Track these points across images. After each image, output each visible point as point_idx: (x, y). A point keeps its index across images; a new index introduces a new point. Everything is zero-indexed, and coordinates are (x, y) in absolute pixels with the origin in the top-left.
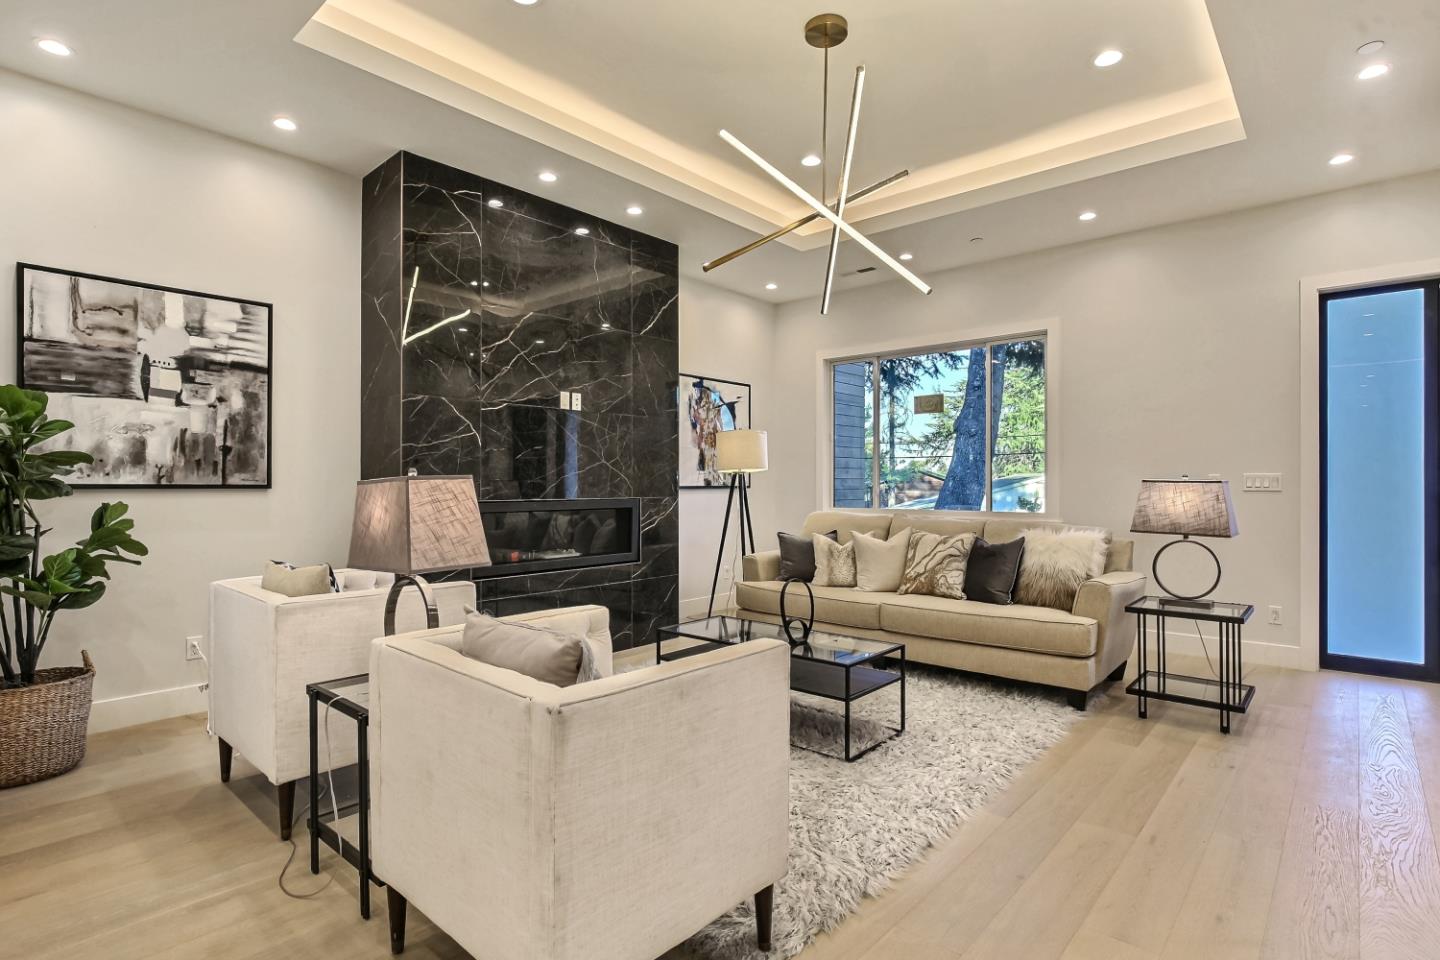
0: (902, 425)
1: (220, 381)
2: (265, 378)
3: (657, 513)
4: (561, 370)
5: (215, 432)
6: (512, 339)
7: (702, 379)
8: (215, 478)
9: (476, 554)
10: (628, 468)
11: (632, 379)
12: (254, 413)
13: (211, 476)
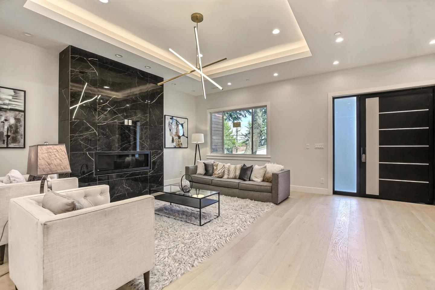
0: (240, 131)
1: (6, 114)
2: (23, 114)
3: (157, 155)
4: (125, 113)
5: (4, 130)
6: (108, 103)
7: (173, 117)
8: (4, 145)
9: (65, 169)
10: (147, 142)
11: (148, 116)
12: (19, 125)
13: (2, 144)
